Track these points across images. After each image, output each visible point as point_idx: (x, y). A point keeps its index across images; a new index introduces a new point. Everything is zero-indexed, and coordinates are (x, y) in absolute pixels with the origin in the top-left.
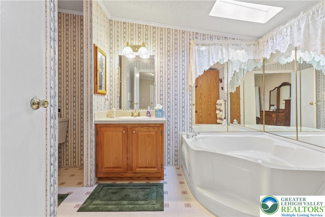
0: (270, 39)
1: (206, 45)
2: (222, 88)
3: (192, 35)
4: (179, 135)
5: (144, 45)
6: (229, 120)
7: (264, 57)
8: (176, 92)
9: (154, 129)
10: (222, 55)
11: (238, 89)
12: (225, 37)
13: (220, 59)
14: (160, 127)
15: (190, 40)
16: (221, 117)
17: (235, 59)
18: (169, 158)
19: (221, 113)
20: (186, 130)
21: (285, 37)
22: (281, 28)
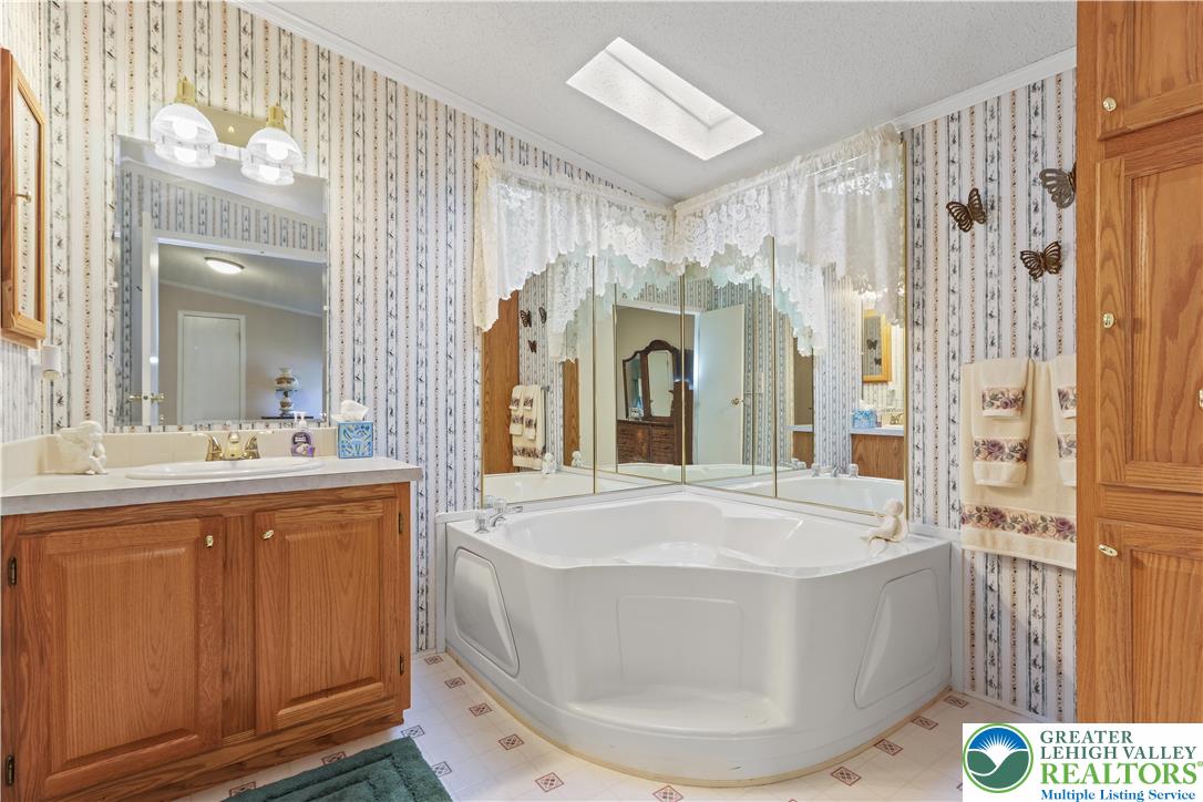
0: (712, 212)
1: (533, 188)
3: (481, 133)
4: (436, 524)
5: (277, 119)
7: (691, 260)
8: (422, 352)
9: (368, 508)
10: (583, 232)
12: (588, 174)
13: (576, 245)
14: (394, 497)
16: (529, 446)
17: (617, 254)
19: (530, 433)
20: (460, 504)
21: (752, 213)
22: (743, 185)
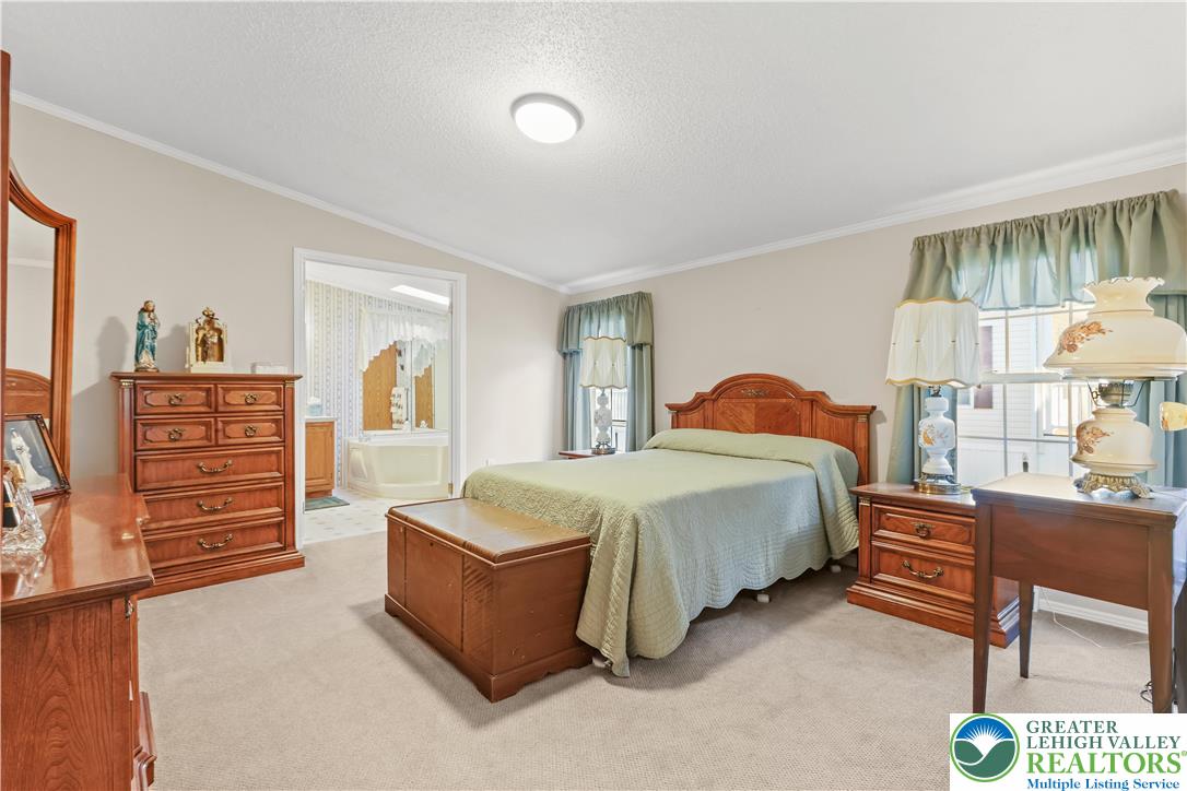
2: (402, 368)
3: (363, 298)
4: (345, 441)
6: (414, 422)
9: (321, 428)
11: (429, 371)
14: (330, 426)
15: (360, 305)
16: (400, 418)
18: (340, 452)
19: (399, 411)
20: (354, 434)
